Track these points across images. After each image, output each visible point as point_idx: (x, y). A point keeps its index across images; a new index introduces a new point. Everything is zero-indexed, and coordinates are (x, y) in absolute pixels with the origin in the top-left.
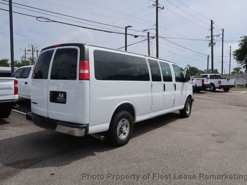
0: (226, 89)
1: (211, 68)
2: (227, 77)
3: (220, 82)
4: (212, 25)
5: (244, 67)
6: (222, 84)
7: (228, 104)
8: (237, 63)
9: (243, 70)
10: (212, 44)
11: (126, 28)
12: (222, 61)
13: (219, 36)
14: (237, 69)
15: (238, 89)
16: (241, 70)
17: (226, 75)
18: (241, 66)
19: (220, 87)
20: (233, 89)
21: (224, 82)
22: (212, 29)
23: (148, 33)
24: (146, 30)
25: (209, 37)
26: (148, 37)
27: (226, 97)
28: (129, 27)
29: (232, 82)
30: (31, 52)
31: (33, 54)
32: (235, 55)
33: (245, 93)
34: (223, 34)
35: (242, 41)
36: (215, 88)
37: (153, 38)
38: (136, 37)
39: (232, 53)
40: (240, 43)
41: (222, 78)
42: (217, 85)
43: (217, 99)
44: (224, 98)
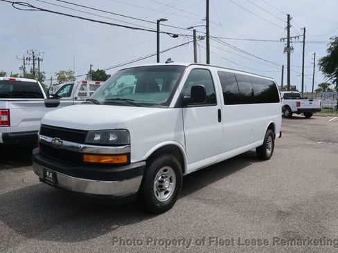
0: (308, 114)
1: (287, 84)
2: (309, 96)
3: (298, 104)
4: (288, 22)
5: (333, 82)
6: (302, 107)
7: (311, 139)
8: (323, 76)
9: (333, 86)
10: (288, 49)
11: (158, 22)
12: (303, 74)
13: (298, 37)
14: (324, 86)
15: (326, 114)
16: (330, 87)
17: (308, 93)
18: (329, 81)
19: (299, 111)
20: (318, 113)
21: (305, 104)
22: (288, 27)
23: (195, 31)
24: (192, 28)
25: (284, 39)
26: (195, 37)
27: (307, 127)
28: (162, 20)
29: (316, 104)
30: (32, 62)
31: (34, 64)
32: (321, 65)
33: (336, 121)
34: (304, 35)
35: (332, 44)
36: (291, 113)
37: (202, 39)
38: (175, 36)
39: (317, 63)
40: (329, 47)
41: (302, 98)
42: (294, 108)
43: (294, 130)
44: (304, 129)
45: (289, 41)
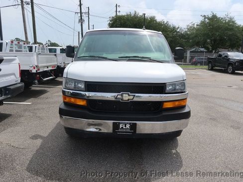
45: (81, 15)
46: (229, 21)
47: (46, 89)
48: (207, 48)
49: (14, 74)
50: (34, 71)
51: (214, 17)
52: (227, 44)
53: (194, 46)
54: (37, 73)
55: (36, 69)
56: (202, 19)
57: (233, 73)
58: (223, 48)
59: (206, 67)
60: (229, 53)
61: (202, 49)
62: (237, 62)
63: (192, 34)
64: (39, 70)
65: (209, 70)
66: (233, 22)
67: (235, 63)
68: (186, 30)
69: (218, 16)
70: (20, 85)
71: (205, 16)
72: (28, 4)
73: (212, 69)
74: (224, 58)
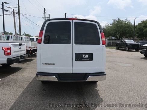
4: (45, 11)
11: (3, 3)
22: (45, 13)
23: (14, 10)
26: (14, 12)
28: (5, 3)
34: (49, 17)
38: (6, 11)
45: (45, 19)
46: (128, 22)
47: (33, 58)
48: (117, 37)
49: (25, 50)
50: (29, 49)
51: (119, 20)
52: (128, 35)
53: (109, 36)
54: (31, 50)
55: (30, 48)
56: (113, 21)
57: (128, 51)
58: (125, 37)
59: (115, 48)
60: (126, 40)
61: (114, 38)
62: (130, 45)
63: (108, 30)
64: (31, 49)
65: (117, 49)
66: (130, 23)
67: (129, 46)
68: (105, 27)
69: (122, 20)
70: (26, 55)
71: (114, 20)
72: (17, 14)
73: (118, 49)
74: (123, 43)
